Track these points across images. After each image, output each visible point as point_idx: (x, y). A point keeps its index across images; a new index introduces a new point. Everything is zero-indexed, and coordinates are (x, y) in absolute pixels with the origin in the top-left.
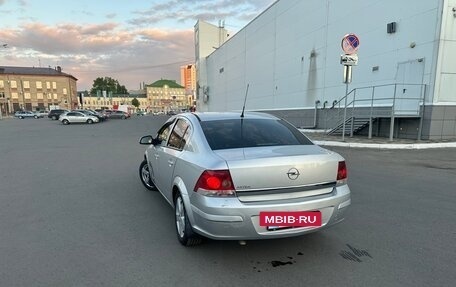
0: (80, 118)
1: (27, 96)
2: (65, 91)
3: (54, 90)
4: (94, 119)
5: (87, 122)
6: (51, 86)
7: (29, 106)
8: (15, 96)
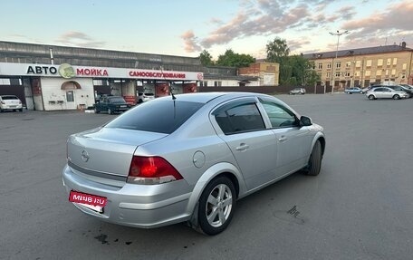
0: (386, 93)
1: (368, 73)
2: (405, 66)
3: (394, 66)
4: (402, 94)
5: (393, 98)
6: (392, 62)
7: (367, 82)
8: (358, 74)
